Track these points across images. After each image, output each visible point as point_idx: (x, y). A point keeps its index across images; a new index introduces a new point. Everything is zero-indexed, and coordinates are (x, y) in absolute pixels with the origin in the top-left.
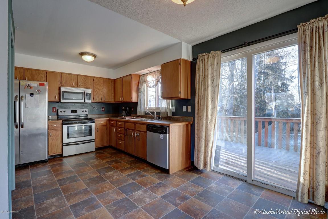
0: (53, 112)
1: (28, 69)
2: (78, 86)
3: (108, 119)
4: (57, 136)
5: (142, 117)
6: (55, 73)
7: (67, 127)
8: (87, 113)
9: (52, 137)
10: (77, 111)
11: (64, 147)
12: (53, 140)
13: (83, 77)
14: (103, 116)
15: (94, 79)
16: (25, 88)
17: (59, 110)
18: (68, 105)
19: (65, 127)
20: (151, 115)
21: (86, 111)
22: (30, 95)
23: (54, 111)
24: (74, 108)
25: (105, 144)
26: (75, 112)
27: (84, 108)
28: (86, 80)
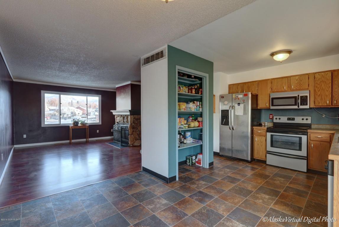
2: (291, 89)
3: (333, 132)
4: (261, 142)
6: (266, 81)
7: (271, 135)
8: (309, 122)
9: (258, 142)
11: (268, 155)
12: (258, 145)
13: (298, 77)
15: (315, 77)
16: (235, 99)
17: (274, 117)
21: (307, 119)
22: (238, 105)
23: (271, 117)
26: (293, 119)
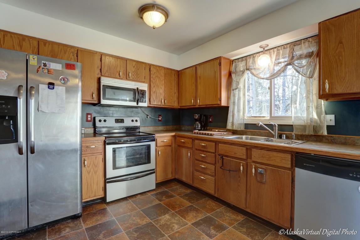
0: (87, 121)
1: (45, 42)
2: (127, 78)
3: (173, 134)
4: (96, 166)
5: (234, 132)
6: (91, 53)
7: (113, 149)
8: (138, 124)
9: (88, 167)
10: (123, 120)
11: (107, 185)
12: (89, 173)
13: (135, 63)
14: (161, 128)
15: (150, 69)
16: (38, 71)
17: (96, 118)
18: (109, 110)
19: (109, 148)
20: (268, 130)
21: (136, 120)
22: (47, 86)
23: (89, 119)
24: (118, 116)
25: (170, 177)
26: (121, 121)
27: (133, 115)
28: (138, 69)
